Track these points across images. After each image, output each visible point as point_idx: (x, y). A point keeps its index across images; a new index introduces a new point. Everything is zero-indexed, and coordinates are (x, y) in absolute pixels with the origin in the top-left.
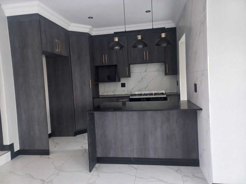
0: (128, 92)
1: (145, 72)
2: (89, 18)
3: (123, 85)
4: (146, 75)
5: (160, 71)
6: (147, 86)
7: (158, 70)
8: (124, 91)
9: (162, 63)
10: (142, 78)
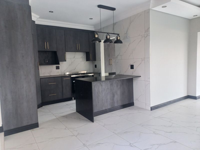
0: (61, 73)
1: (74, 58)
2: (50, 12)
3: (58, 68)
4: (74, 60)
5: (83, 58)
6: (75, 68)
7: (82, 57)
8: (58, 72)
9: (84, 53)
10: (72, 62)
